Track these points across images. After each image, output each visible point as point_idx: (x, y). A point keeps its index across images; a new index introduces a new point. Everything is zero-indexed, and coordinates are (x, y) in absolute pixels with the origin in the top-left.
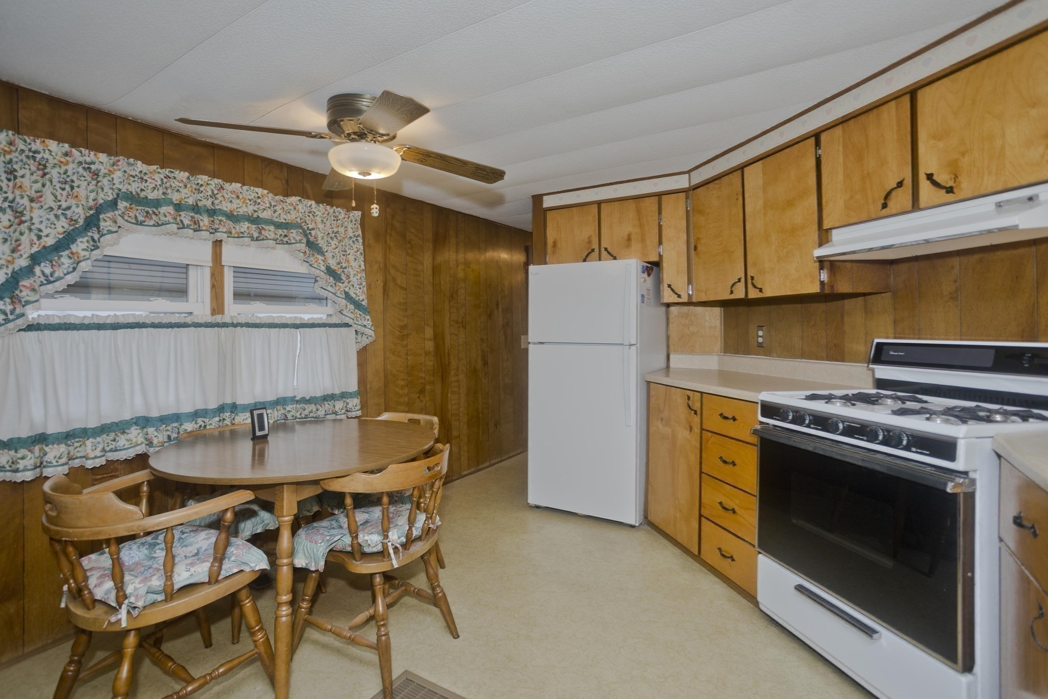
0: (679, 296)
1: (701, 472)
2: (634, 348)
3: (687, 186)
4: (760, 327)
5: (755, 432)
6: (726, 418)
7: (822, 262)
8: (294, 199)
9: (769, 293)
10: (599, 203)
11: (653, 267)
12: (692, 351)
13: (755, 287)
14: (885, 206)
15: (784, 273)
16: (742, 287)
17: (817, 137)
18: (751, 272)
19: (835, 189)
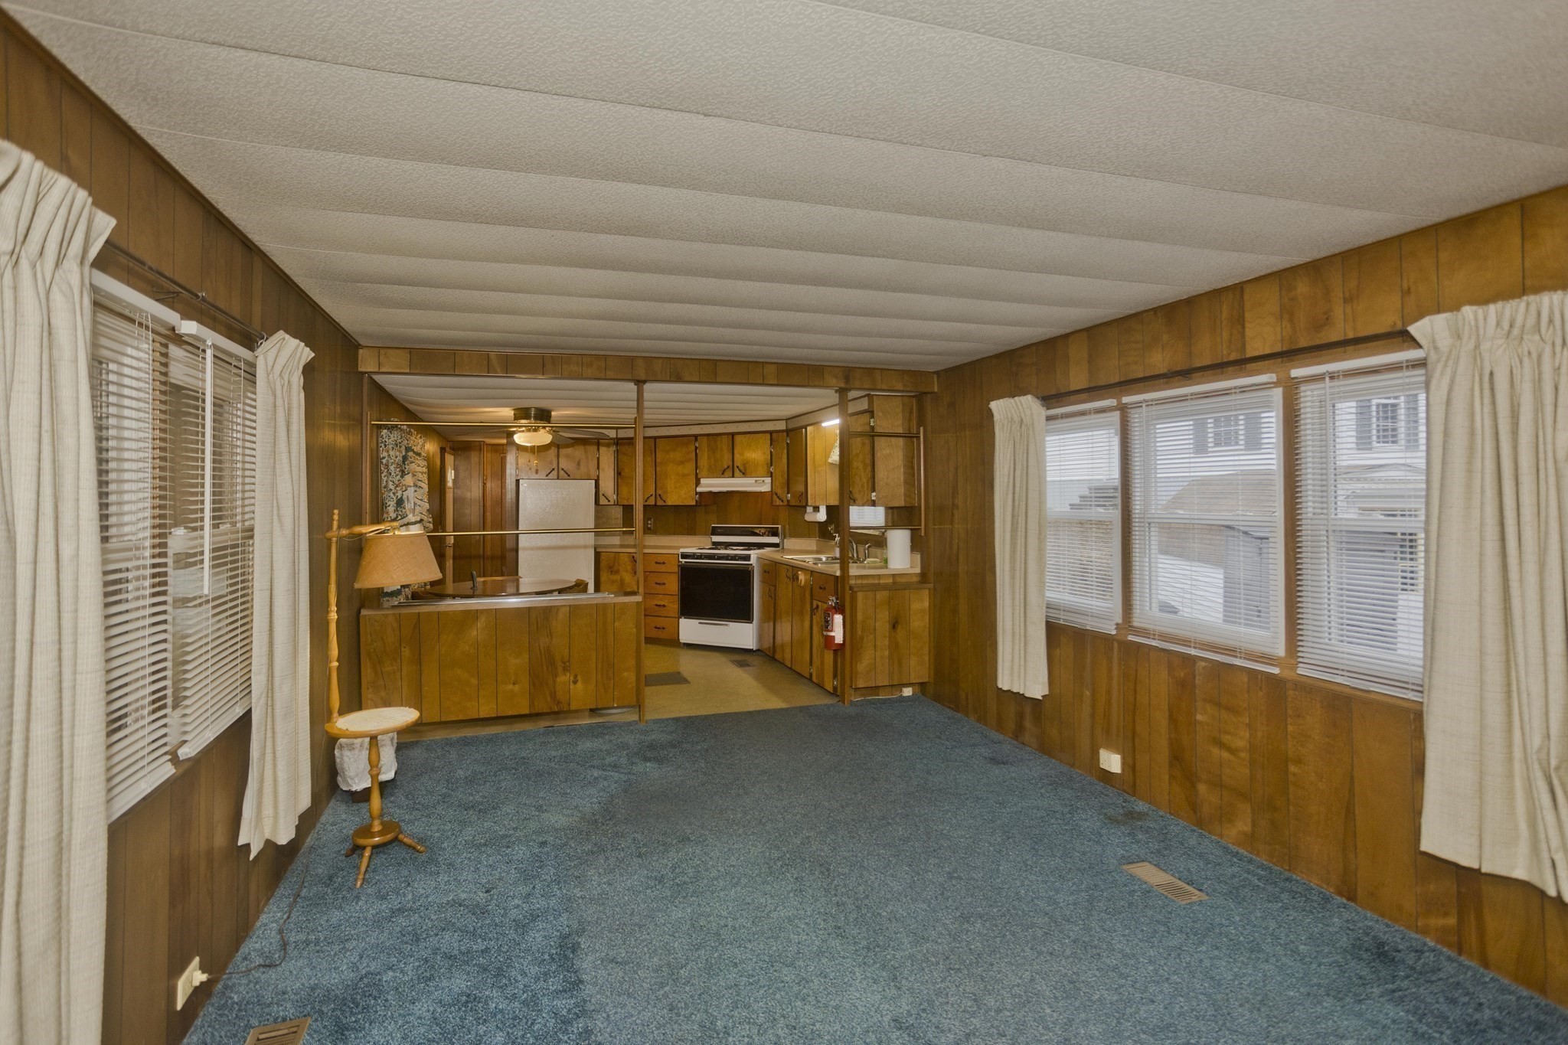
0: (609, 501)
3: (615, 436)
4: (650, 519)
5: (678, 566)
6: (659, 563)
7: (697, 493)
9: (669, 503)
13: (662, 499)
14: (723, 474)
15: (679, 494)
16: (653, 498)
17: (696, 437)
18: (659, 492)
19: (704, 462)
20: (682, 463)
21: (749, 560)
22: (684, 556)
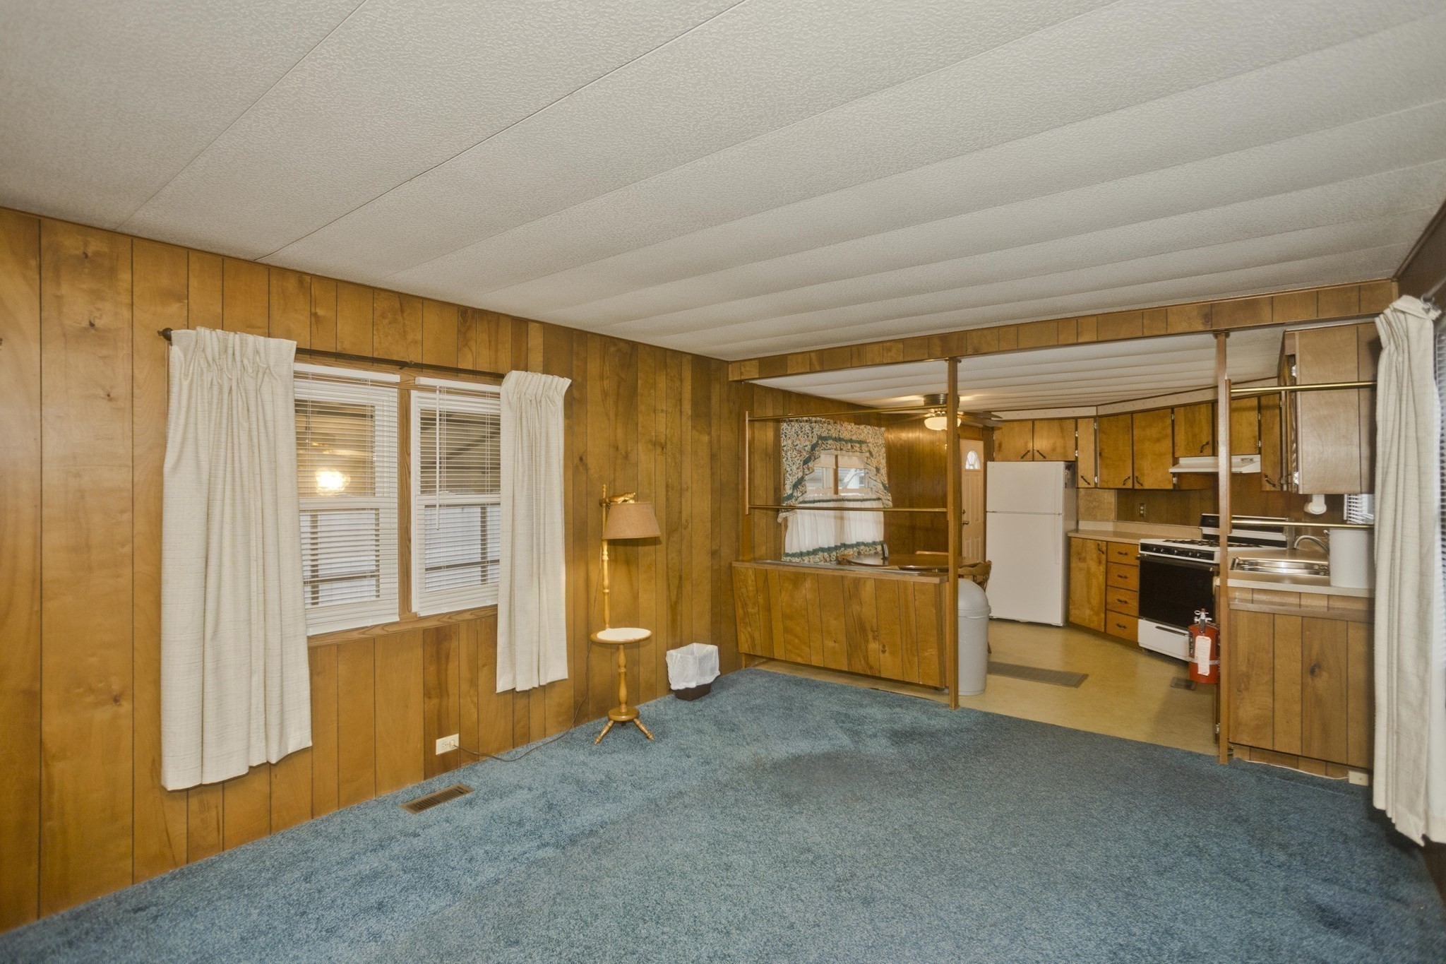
0: (1089, 484)
1: (1106, 585)
2: (1061, 516)
3: (1095, 414)
4: (1142, 504)
5: (1138, 558)
6: (1121, 554)
7: (1174, 474)
8: (862, 427)
9: (1146, 487)
10: (1033, 421)
11: (1072, 466)
12: (1095, 519)
13: (1138, 482)
14: (1201, 452)
15: (1157, 476)
16: (1130, 482)
17: (1172, 409)
18: (1136, 474)
19: (1181, 437)
20: (1158, 440)
21: (1212, 559)
22: (1145, 547)
